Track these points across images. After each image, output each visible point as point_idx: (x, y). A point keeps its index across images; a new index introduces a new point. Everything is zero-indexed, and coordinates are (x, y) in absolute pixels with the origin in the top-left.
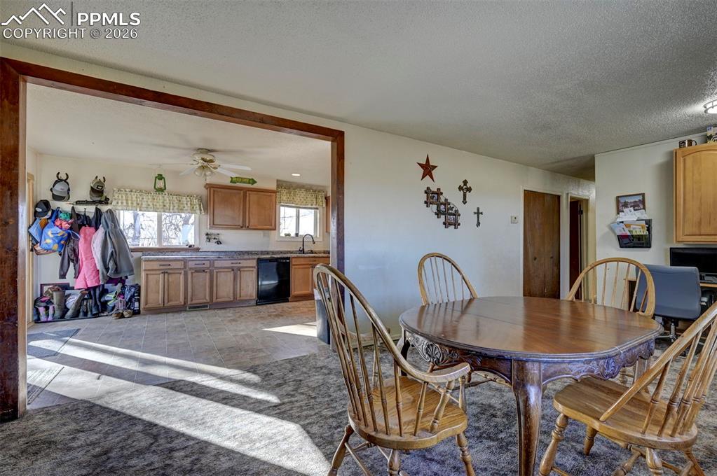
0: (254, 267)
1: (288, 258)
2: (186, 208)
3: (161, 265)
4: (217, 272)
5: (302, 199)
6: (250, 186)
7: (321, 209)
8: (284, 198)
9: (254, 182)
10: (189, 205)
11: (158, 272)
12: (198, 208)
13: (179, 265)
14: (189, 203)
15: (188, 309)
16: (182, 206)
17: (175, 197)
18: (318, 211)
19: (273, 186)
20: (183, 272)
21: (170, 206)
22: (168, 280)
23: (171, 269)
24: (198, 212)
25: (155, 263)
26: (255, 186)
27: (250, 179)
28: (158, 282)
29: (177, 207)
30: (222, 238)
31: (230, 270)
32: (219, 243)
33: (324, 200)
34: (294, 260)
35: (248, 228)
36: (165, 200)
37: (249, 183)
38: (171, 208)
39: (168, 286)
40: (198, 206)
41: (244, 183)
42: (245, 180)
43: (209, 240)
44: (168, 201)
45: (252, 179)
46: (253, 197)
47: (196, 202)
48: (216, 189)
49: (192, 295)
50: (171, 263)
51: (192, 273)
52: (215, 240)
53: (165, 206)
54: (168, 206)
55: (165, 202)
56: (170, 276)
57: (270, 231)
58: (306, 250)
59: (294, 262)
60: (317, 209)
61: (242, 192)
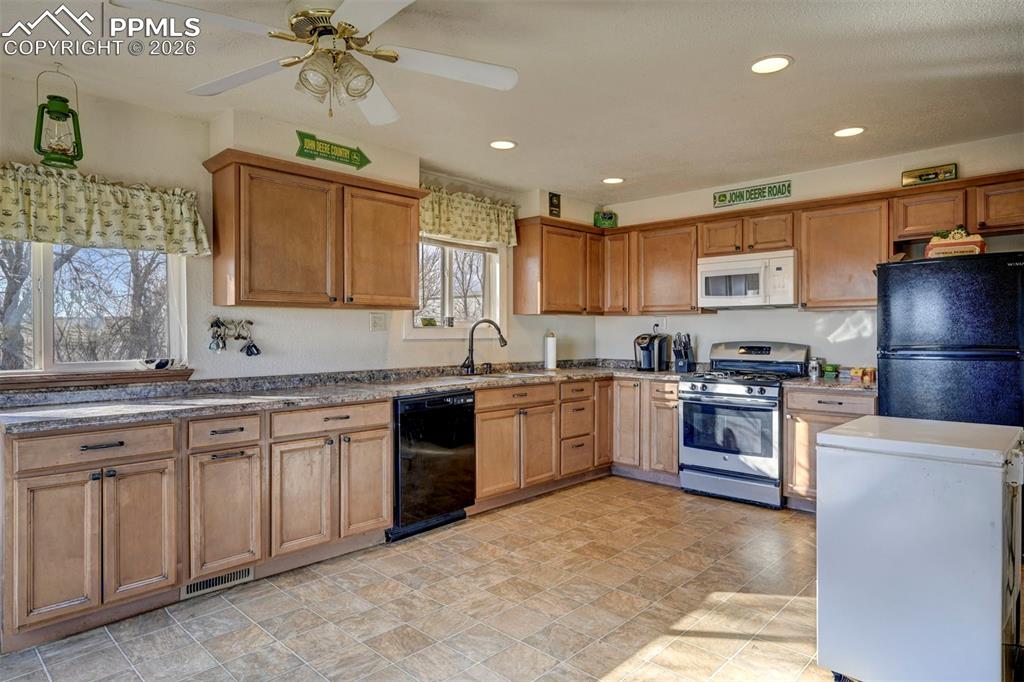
0: (385, 427)
1: (470, 393)
2: (149, 231)
3: (86, 448)
4: (282, 453)
5: (467, 222)
6: (350, 170)
7: (502, 250)
8: (427, 216)
9: (364, 161)
10: (159, 221)
11: (78, 477)
12: (189, 233)
13: (159, 440)
14: (158, 215)
15: (184, 595)
16: (133, 223)
17: (108, 189)
18: (495, 257)
19: (410, 179)
20: (170, 463)
21: (90, 223)
22: (117, 502)
23: (129, 460)
24: (191, 247)
25: (64, 441)
26: (366, 172)
27: (352, 150)
28: (76, 514)
29: (116, 226)
30: (259, 335)
31: (320, 442)
32: (251, 350)
33: (513, 228)
34: (479, 396)
35: (350, 303)
36: (69, 199)
37: (350, 162)
38: (96, 227)
39: (118, 525)
40: (188, 227)
41: (337, 159)
42: (339, 152)
43: (220, 340)
44: (82, 204)
45: (358, 151)
46: (360, 207)
47: (182, 211)
48: (256, 172)
49: (204, 547)
50: (126, 436)
51: (202, 465)
52: (241, 343)
53: (70, 220)
54: (81, 220)
55: (71, 206)
56: (123, 484)
57: (388, 312)
58: (478, 362)
59: (481, 402)
60: (494, 250)
61: (333, 187)
